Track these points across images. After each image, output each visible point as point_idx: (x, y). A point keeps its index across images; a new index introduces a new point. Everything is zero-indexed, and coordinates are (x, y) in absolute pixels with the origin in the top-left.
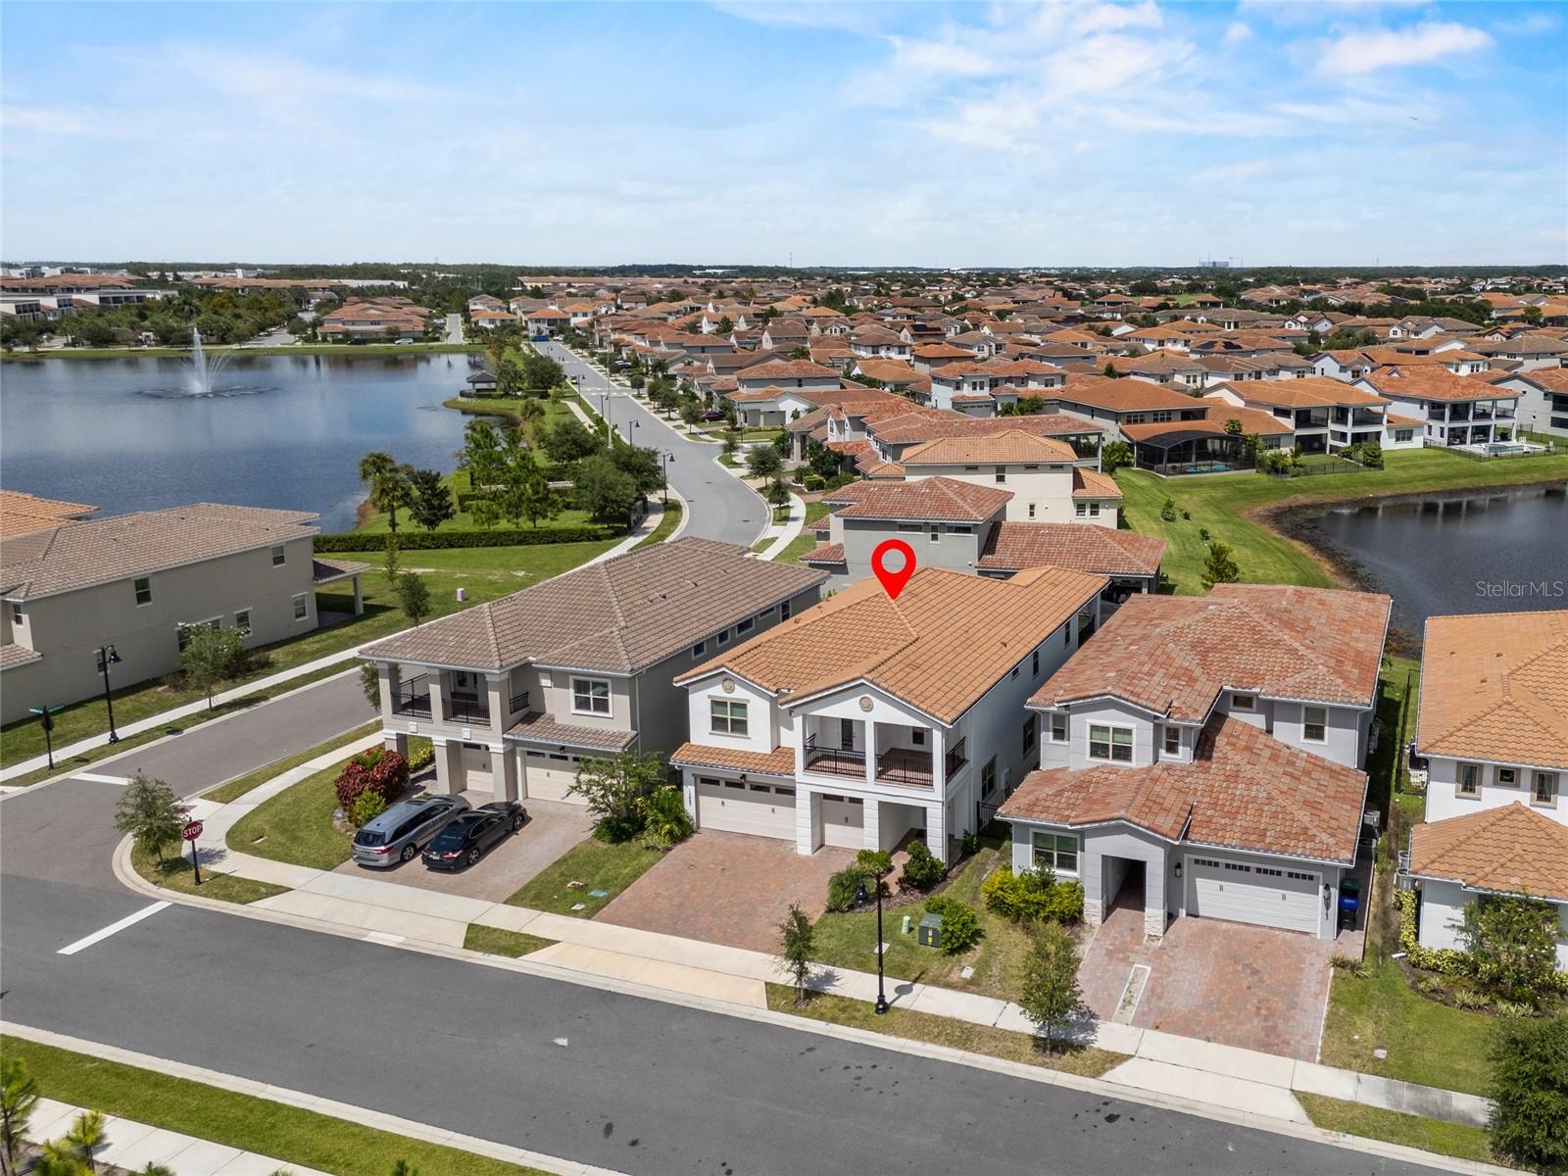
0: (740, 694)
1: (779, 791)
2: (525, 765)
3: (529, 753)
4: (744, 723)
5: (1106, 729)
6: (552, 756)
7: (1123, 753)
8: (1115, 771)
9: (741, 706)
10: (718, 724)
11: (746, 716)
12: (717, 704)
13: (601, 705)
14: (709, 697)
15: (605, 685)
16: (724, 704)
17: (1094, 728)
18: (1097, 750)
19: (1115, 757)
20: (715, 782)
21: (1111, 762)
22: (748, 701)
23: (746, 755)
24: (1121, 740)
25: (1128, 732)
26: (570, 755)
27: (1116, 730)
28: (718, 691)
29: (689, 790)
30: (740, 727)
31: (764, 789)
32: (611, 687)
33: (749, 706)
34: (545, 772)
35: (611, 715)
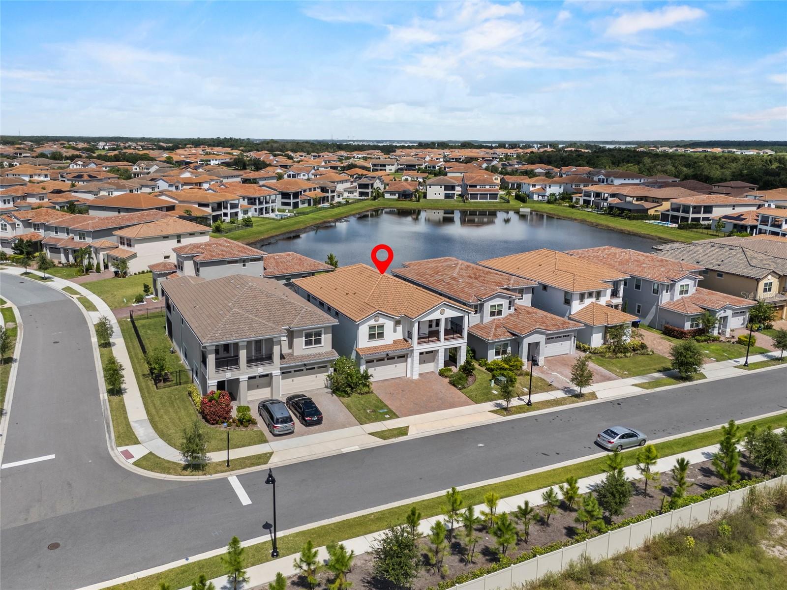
0: (381, 321)
1: (399, 357)
3: (283, 373)
4: (382, 333)
5: (495, 306)
6: (295, 371)
7: (500, 313)
8: (499, 320)
9: (381, 327)
10: (372, 336)
11: (383, 330)
12: (372, 328)
13: (318, 342)
14: (368, 326)
15: (320, 332)
16: (375, 327)
17: (491, 306)
19: (498, 315)
20: (372, 361)
21: (496, 317)
22: (385, 323)
23: (385, 346)
24: (500, 308)
25: (501, 305)
26: (305, 368)
27: (498, 305)
28: (372, 322)
30: (381, 335)
31: (393, 358)
32: (323, 332)
33: (385, 325)
34: (291, 379)
35: (322, 345)
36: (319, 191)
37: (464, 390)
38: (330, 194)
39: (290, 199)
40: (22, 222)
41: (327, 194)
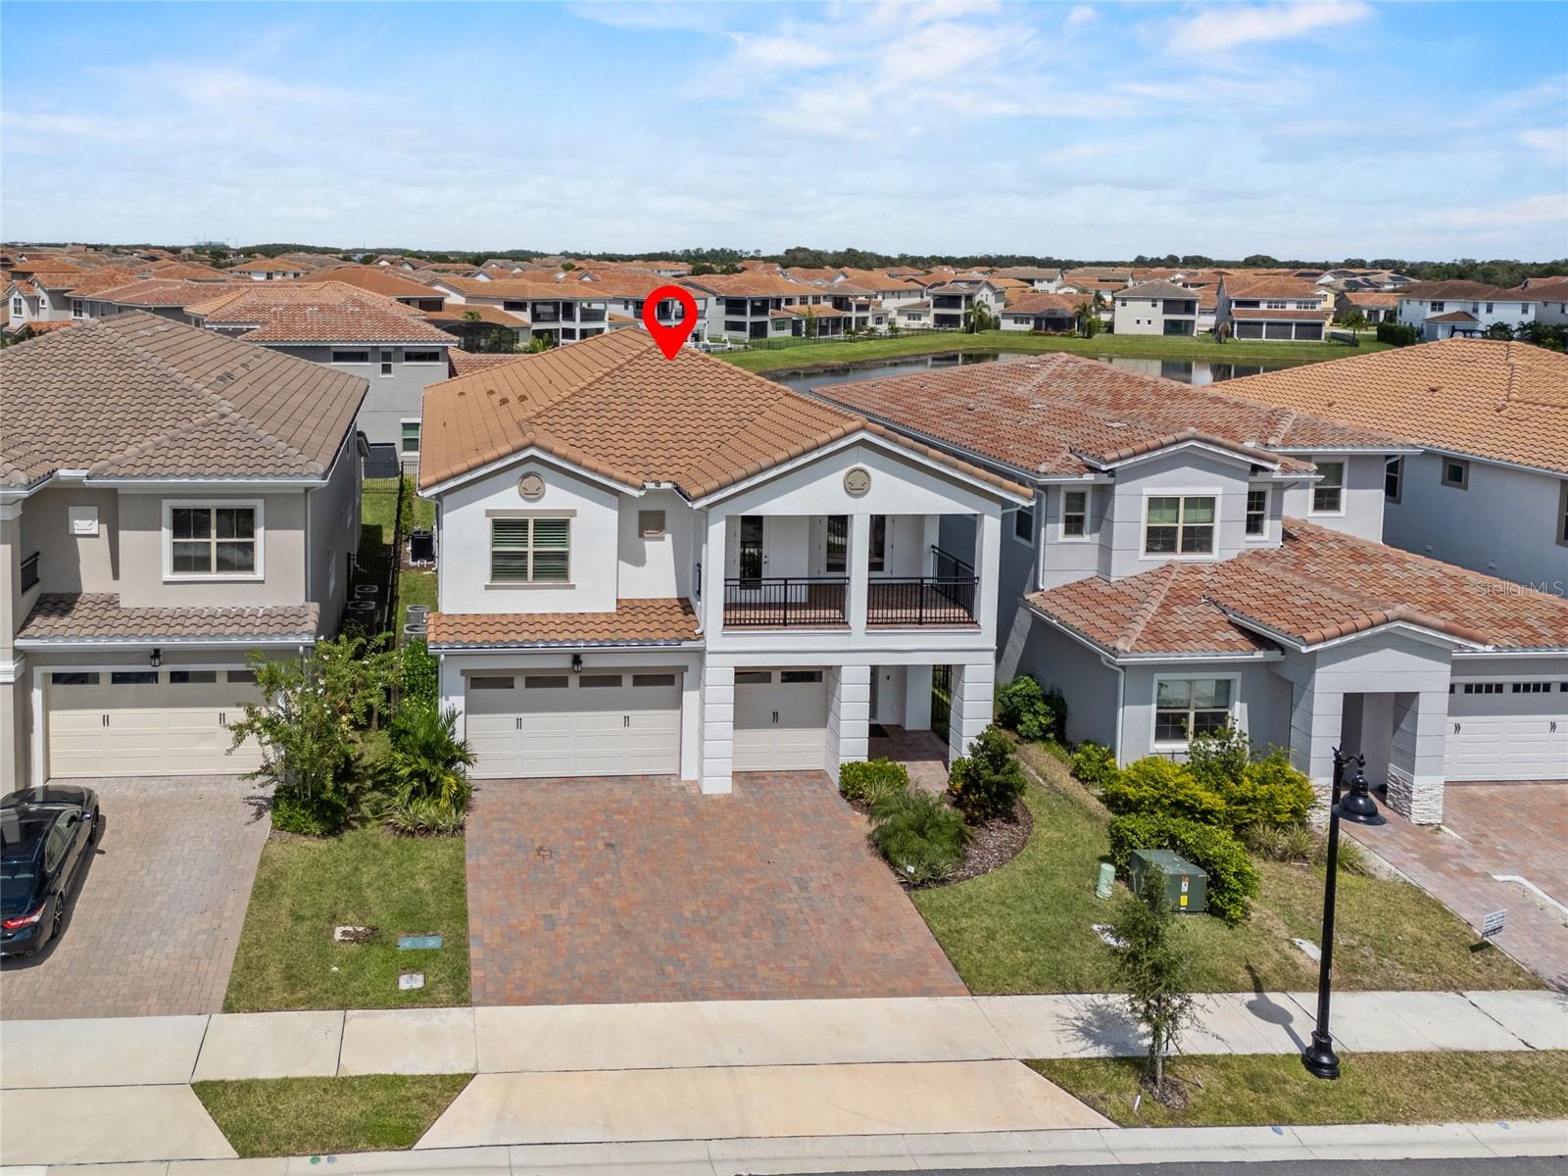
0: (555, 499)
1: (642, 679)
2: (47, 707)
3: (58, 678)
4: (563, 558)
5: (1173, 502)
6: (118, 678)
7: (1200, 538)
8: (1195, 570)
9: (556, 527)
10: (506, 568)
11: (564, 542)
12: (506, 527)
13: (239, 559)
14: (489, 513)
15: (248, 514)
16: (522, 525)
17: (1155, 503)
18: (1159, 539)
19: (1188, 547)
20: (504, 681)
21: (1179, 557)
22: (573, 513)
23: (573, 620)
24: (1199, 518)
25: (1209, 502)
26: (165, 669)
27: (1192, 502)
28: (509, 500)
29: (452, 702)
30: (554, 568)
31: (612, 679)
32: (260, 516)
33: (573, 521)
34: (97, 714)
35: (259, 575)
36: (829, 304)
37: (934, 892)
38: (854, 314)
39: (744, 313)
40: (51, 293)
41: (848, 314)
